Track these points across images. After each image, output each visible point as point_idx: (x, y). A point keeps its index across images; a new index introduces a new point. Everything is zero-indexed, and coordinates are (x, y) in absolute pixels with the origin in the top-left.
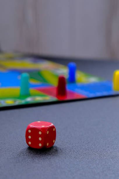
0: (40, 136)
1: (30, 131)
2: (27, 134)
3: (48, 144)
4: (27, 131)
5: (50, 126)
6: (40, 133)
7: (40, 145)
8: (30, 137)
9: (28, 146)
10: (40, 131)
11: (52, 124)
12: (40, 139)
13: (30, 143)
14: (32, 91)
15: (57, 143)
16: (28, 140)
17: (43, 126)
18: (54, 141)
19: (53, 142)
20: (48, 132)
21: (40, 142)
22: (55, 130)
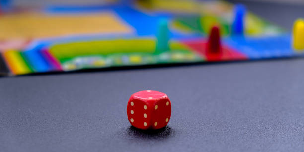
0: (145, 111)
1: (132, 104)
2: (129, 108)
3: (156, 124)
4: (129, 104)
5: (161, 98)
6: (145, 107)
7: (145, 124)
8: (132, 112)
9: (131, 125)
10: (145, 104)
11: (165, 96)
12: (145, 116)
13: (132, 120)
14: (173, 43)
15: (171, 123)
16: (130, 116)
17: (151, 98)
18: (167, 120)
19: (165, 120)
20: (156, 107)
21: (145, 120)
22: (170, 104)
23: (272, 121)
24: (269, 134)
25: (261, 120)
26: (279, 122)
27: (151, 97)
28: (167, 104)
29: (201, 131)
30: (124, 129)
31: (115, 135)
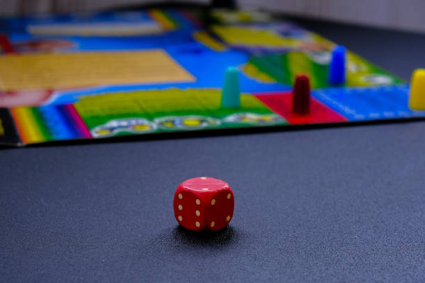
0: (198, 208)
1: (180, 196)
2: (177, 202)
3: (213, 224)
4: (176, 196)
5: (220, 189)
6: (198, 202)
7: (198, 224)
8: (180, 207)
9: (178, 225)
10: (198, 197)
11: (226, 186)
12: (198, 213)
13: (180, 218)
15: (234, 222)
16: (177, 213)
17: (205, 190)
18: (228, 218)
19: (226, 219)
20: (213, 202)
21: (198, 219)
22: (232, 197)
23: (373, 220)
24: (367, 240)
25: (357, 218)
26: (383, 222)
27: (205, 186)
28: (229, 196)
29: (274, 235)
30: (169, 229)
31: (156, 239)
